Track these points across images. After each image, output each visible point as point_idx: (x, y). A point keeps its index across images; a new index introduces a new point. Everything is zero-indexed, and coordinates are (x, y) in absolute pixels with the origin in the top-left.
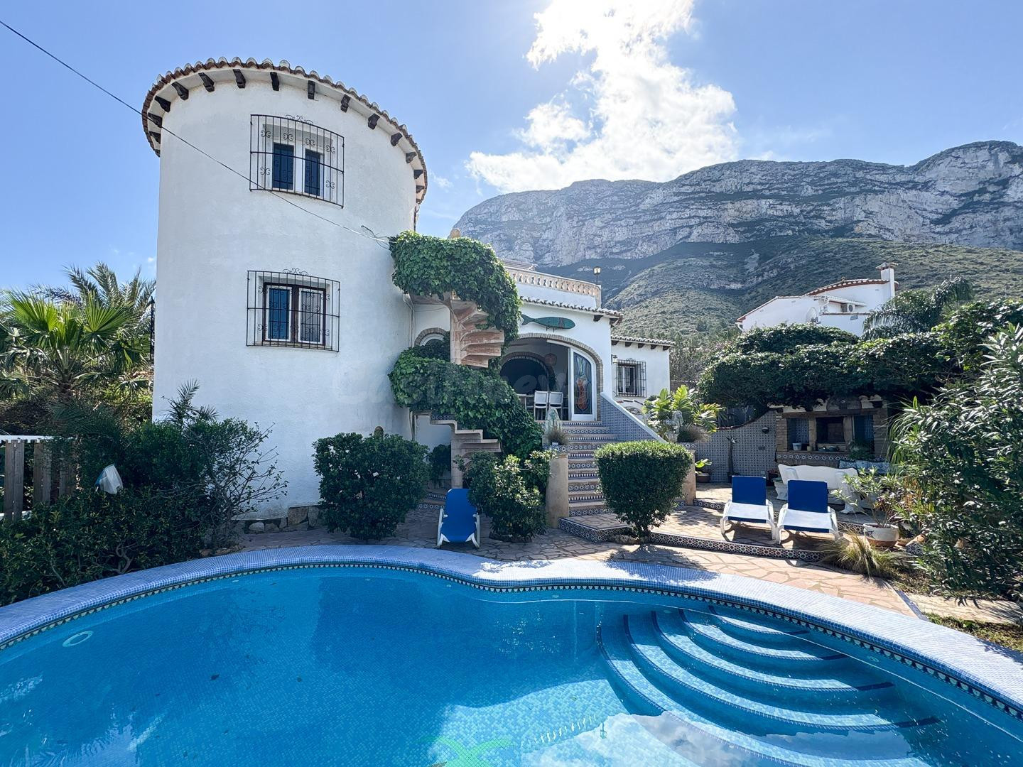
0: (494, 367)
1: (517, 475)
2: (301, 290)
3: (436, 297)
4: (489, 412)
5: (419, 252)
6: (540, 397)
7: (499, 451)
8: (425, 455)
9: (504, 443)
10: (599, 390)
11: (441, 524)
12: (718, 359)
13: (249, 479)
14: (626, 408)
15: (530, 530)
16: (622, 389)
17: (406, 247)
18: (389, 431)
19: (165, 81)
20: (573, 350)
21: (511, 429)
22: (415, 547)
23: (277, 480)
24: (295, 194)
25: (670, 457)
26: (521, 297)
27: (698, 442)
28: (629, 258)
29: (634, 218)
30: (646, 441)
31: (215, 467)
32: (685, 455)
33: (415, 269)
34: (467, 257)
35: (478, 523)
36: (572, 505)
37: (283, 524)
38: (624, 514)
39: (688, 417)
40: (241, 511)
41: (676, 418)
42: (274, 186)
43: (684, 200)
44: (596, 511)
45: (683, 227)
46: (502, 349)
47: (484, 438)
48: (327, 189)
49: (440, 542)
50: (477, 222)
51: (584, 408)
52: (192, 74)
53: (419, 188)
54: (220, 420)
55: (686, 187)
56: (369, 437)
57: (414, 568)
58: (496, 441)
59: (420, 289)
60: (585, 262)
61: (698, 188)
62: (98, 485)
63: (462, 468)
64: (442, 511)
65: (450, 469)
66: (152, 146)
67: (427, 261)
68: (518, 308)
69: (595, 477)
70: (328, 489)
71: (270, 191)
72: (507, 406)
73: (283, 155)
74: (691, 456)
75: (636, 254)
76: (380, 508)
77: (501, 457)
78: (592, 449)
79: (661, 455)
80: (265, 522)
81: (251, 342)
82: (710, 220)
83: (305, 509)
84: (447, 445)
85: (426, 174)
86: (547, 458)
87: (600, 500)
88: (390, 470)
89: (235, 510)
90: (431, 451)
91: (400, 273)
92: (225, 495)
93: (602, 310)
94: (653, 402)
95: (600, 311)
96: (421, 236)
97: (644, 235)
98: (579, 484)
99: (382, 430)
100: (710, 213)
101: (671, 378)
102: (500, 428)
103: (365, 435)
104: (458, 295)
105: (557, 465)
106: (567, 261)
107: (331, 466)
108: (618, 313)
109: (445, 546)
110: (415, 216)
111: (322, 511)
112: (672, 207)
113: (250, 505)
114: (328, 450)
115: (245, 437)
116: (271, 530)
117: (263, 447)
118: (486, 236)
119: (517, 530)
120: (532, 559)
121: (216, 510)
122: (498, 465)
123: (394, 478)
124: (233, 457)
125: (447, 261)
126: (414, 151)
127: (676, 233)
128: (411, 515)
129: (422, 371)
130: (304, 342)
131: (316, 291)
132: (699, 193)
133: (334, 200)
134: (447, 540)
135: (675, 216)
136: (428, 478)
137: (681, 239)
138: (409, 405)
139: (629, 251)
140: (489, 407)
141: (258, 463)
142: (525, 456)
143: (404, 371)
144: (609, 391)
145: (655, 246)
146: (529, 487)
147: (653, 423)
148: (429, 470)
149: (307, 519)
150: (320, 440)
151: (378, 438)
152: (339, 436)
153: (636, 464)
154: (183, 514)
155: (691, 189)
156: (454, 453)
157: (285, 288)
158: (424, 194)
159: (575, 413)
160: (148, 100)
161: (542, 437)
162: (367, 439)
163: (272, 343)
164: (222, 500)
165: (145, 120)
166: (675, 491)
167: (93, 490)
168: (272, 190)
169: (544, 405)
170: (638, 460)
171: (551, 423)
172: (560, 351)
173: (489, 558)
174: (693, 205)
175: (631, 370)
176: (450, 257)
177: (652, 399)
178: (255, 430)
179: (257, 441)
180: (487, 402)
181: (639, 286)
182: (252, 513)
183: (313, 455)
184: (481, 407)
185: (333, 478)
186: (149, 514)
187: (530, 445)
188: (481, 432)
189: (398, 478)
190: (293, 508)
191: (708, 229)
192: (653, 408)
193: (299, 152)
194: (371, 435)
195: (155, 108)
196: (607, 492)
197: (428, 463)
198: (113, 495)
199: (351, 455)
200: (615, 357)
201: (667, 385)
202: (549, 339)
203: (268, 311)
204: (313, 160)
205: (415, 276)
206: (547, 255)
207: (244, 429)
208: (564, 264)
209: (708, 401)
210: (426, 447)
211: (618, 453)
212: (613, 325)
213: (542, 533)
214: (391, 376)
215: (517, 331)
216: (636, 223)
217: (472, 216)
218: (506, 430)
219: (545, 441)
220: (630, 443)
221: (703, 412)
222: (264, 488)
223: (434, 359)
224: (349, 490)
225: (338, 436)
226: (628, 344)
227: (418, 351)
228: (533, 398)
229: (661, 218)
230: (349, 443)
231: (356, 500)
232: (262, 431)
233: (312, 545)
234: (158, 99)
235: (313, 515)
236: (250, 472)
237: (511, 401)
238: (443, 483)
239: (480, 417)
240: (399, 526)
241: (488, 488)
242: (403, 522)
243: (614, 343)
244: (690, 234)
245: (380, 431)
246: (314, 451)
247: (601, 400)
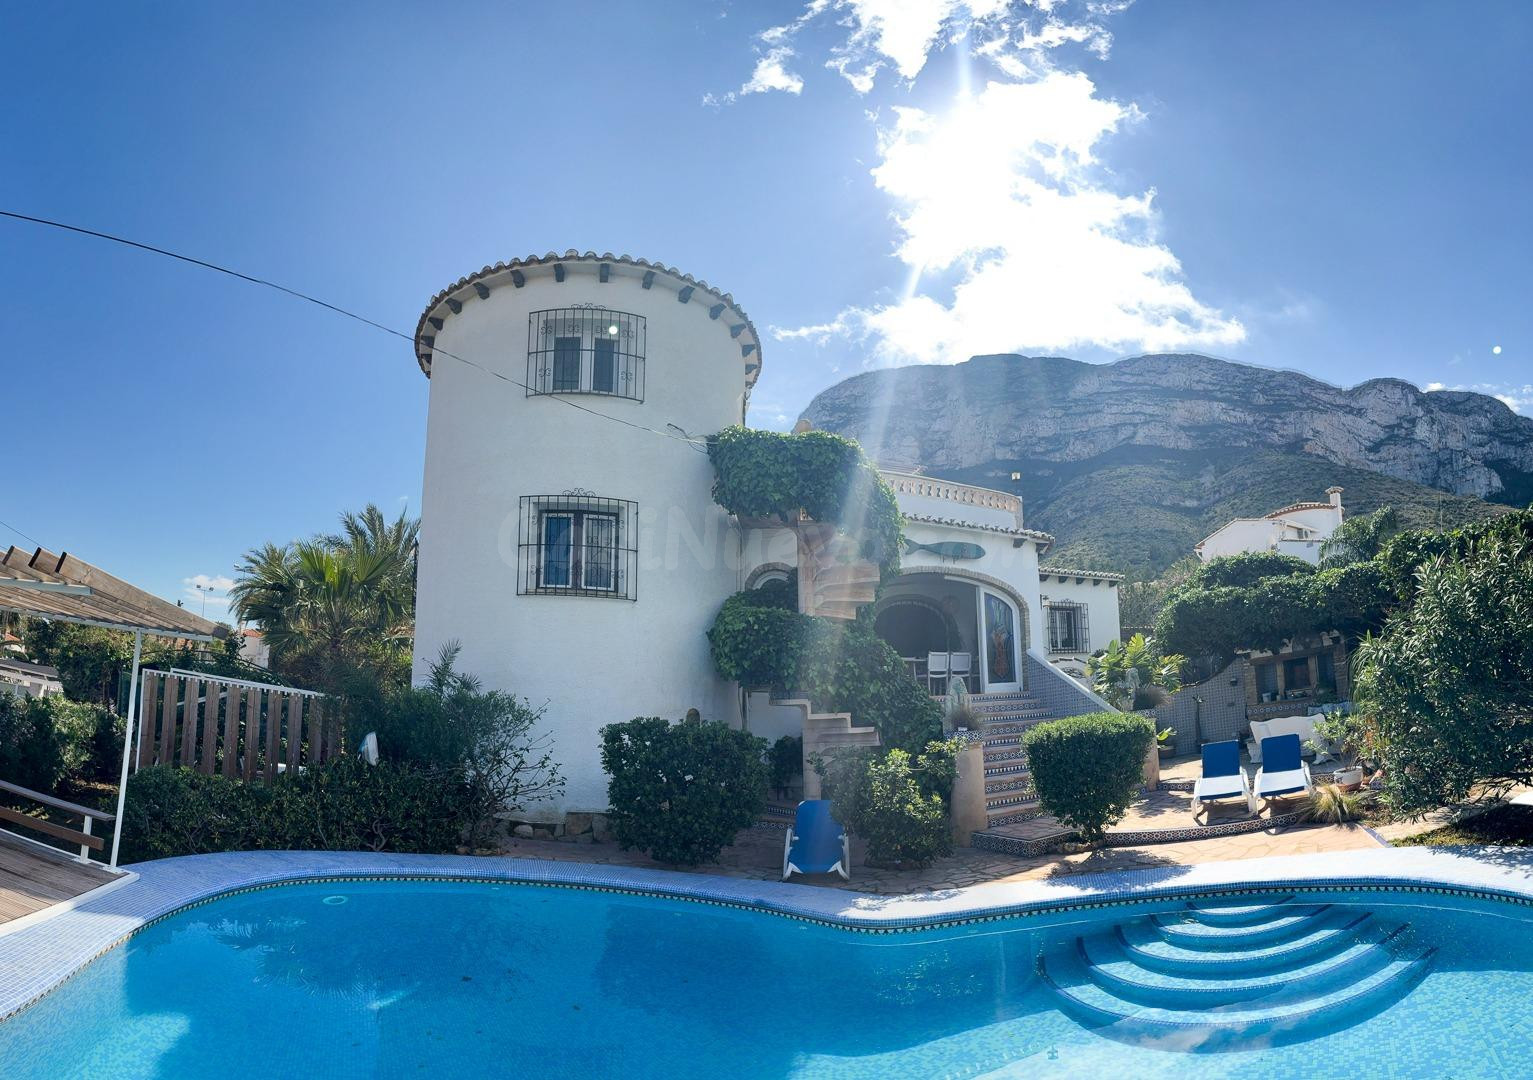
0: (864, 618)
1: (907, 777)
2: (585, 516)
3: (776, 517)
4: (860, 685)
5: (751, 455)
6: (936, 662)
7: (877, 743)
8: (764, 752)
9: (883, 732)
10: (1024, 647)
11: (788, 849)
12: (1177, 596)
13: (516, 770)
14: (1063, 669)
15: (929, 853)
16: (1056, 641)
17: (732, 448)
18: (708, 716)
19: (437, 301)
20: (983, 590)
21: (895, 710)
22: (750, 878)
23: (553, 774)
24: (581, 393)
25: (1126, 733)
26: (904, 514)
27: (1159, 707)
28: (1058, 460)
29: (1063, 408)
30: (1093, 714)
31: (477, 751)
32: (1145, 726)
33: (745, 479)
34: (822, 459)
35: (846, 848)
36: (991, 813)
37: (559, 831)
38: (1068, 816)
39: (1145, 676)
40: (505, 807)
41: (1130, 678)
42: (554, 388)
43: (1126, 391)
44: (1026, 818)
45: (1125, 424)
46: (877, 592)
47: (852, 726)
48: (622, 383)
49: (788, 873)
50: (834, 409)
51: (1002, 671)
52: (466, 287)
53: (749, 368)
54: (483, 692)
55: (1127, 376)
56: (679, 724)
57: (747, 905)
58: (872, 729)
59: (753, 506)
60: (994, 463)
61: (1141, 379)
62: (360, 752)
63: (819, 770)
64: (789, 831)
65: (800, 771)
66: (423, 369)
67: (763, 466)
68: (899, 530)
69: (1025, 770)
70: (617, 792)
71: (551, 394)
72: (887, 678)
73: (566, 350)
74: (1153, 727)
75: (1068, 455)
76: (697, 825)
77: (881, 753)
78: (1018, 731)
79: (1115, 730)
80: (534, 826)
81: (522, 590)
82: (1157, 419)
83: (588, 816)
84: (796, 737)
85: (759, 349)
86: (952, 751)
87: (1032, 800)
88: (710, 773)
89: (498, 806)
90: (772, 745)
91: (723, 486)
92: (488, 787)
93: (1024, 531)
94: (1100, 659)
95: (1022, 534)
96: (753, 430)
97: (1076, 431)
98: (1000, 783)
99: (698, 714)
100: (1156, 410)
101: (1122, 623)
102: (877, 709)
103: (674, 722)
104: (809, 514)
105: (966, 760)
106: (968, 460)
107: (624, 762)
108: (1047, 536)
109: (794, 878)
110: (744, 405)
111: (612, 821)
112: (1111, 398)
113: (517, 803)
114: (621, 740)
115: (513, 716)
116: (544, 837)
117: (535, 730)
118: (848, 428)
119: (906, 852)
120: (932, 890)
121: (477, 802)
122: (876, 764)
123: (717, 784)
124: (497, 741)
125: (793, 465)
126: (743, 322)
127: (1116, 431)
128: (742, 836)
129: (756, 627)
130: (589, 588)
131: (605, 517)
132: (1140, 384)
133: (631, 394)
134: (797, 870)
135: (1114, 409)
136: (769, 785)
137: (1124, 440)
138: (738, 677)
139: (1058, 450)
140: (859, 679)
141: (528, 750)
142: (918, 749)
143: (729, 627)
144: (1038, 647)
145: (1092, 446)
146: (926, 793)
147: (1100, 687)
148: (769, 775)
149: (591, 829)
150: (609, 726)
151: (691, 726)
152: (637, 721)
153: (1081, 747)
154: (440, 801)
155: (1133, 380)
156: (807, 750)
157: (565, 515)
158: (757, 375)
159: (990, 682)
160: (422, 323)
161: (943, 720)
162: (676, 727)
163: (548, 591)
164: (483, 791)
165: (417, 343)
166: (1134, 776)
167: (356, 757)
168: (553, 393)
169: (943, 673)
170: (1081, 740)
171: (955, 699)
172: (964, 591)
173: (864, 892)
174: (1136, 398)
175: (1069, 615)
176: (797, 460)
177: (1098, 654)
178: (524, 708)
179: (527, 722)
180: (857, 671)
181: (1073, 499)
182: (518, 813)
183: (600, 746)
184: (848, 680)
185: (626, 778)
186: (406, 794)
187: (924, 734)
188: (847, 716)
189: (723, 784)
190: (573, 814)
191: (1157, 431)
192: (1100, 667)
193: (588, 343)
194: (682, 720)
195: (428, 328)
196: (1042, 790)
197: (768, 763)
198: (373, 767)
199: (654, 749)
200: (1046, 598)
201: (1115, 633)
202: (948, 574)
203: (543, 547)
204: (605, 350)
205: (745, 489)
206: (939, 453)
207: (512, 705)
208: (964, 465)
209: (1168, 652)
210: (765, 740)
211: (1056, 734)
212: (1042, 552)
213: (947, 854)
214: (711, 635)
215: (899, 564)
216: (1067, 415)
217: (827, 401)
218: (886, 713)
219: (947, 726)
220: (1071, 720)
221: (1163, 667)
222: (536, 784)
223: (774, 608)
224: (651, 797)
225: (634, 722)
226: (1062, 579)
227: (750, 597)
228: (926, 663)
229: (1098, 411)
230: (649, 733)
231: (660, 811)
232: (534, 709)
233: (597, 863)
234: (431, 320)
235: (599, 825)
236: (518, 760)
237: (894, 669)
238: (790, 792)
239: (845, 693)
240: (725, 850)
241: (863, 799)
242: (730, 845)
243: (1043, 578)
244: (1135, 433)
245: (694, 715)
246: (602, 741)
247: (1028, 661)
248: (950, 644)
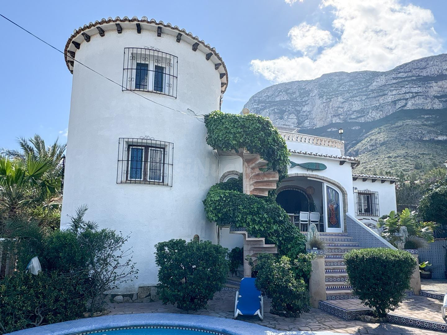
0: (271, 196)
1: (289, 269)
2: (150, 148)
3: (234, 151)
4: (269, 226)
5: (223, 124)
6: (303, 216)
7: (276, 252)
8: (227, 254)
9: (279, 247)
10: (345, 211)
11: (237, 302)
12: (432, 189)
13: (115, 267)
14: (365, 224)
15: (299, 309)
16: (361, 209)
17: (215, 121)
18: (203, 239)
19: (78, 33)
20: (325, 185)
21: (284, 237)
22: (219, 317)
23: (132, 268)
24: (148, 92)
25: (399, 260)
26: (290, 150)
27: (420, 249)
28: (363, 121)
29: (365, 95)
30: (381, 248)
31: (95, 259)
32: (411, 259)
33: (220, 134)
34: (254, 126)
35: (262, 302)
36: (328, 292)
37: (135, 297)
38: (367, 301)
39: (412, 232)
40: (109, 288)
41: (402, 231)
42: (136, 88)
43: (401, 82)
44: (346, 297)
45: (400, 100)
46: (277, 184)
47: (266, 244)
48: (167, 88)
49: (236, 315)
50: (260, 102)
51: (334, 223)
52: (93, 28)
53: (223, 84)
54: (99, 230)
55: (402, 74)
56: (190, 242)
57: (219, 332)
58: (274, 245)
59: (224, 146)
60: (332, 125)
61: (410, 74)
62: (28, 269)
63: (251, 264)
64: (237, 293)
65: (242, 264)
66: (69, 68)
67: (228, 129)
68: (287, 157)
70: (164, 276)
71: (134, 91)
72: (281, 222)
73: (142, 70)
74: (416, 259)
75: (368, 118)
76: (197, 290)
77: (278, 257)
78: (341, 252)
79: (393, 258)
80: (124, 296)
81: (119, 181)
82: (420, 94)
83: (148, 288)
84: (241, 247)
85: (227, 75)
86: (310, 259)
87: (348, 289)
88: (203, 264)
89: (106, 287)
90: (230, 251)
91: (211, 137)
92: (100, 277)
93: (345, 157)
94: (385, 220)
95: (344, 158)
96: (224, 113)
97: (373, 106)
98: (333, 277)
99: (199, 237)
100: (420, 90)
101: (398, 202)
102: (276, 237)
103: (188, 241)
104: (248, 150)
105: (317, 264)
106: (319, 124)
107: (166, 260)
108: (356, 159)
109: (240, 317)
110: (220, 101)
111: (159, 290)
112: (392, 87)
113: (115, 284)
114: (164, 250)
115: (114, 240)
116: (127, 301)
117: (124, 247)
118: (265, 110)
119: (289, 308)
120: (300, 330)
121: (94, 287)
122: (276, 262)
123: (206, 269)
124: (106, 254)
125: (241, 128)
126: (220, 62)
127: (395, 104)
128: (217, 295)
129: (224, 199)
130: (151, 180)
131: (159, 149)
132: (411, 77)
133: (171, 94)
134: (241, 313)
135: (394, 92)
136: (229, 270)
137: (400, 108)
138: (216, 221)
139: (363, 116)
140: (269, 223)
141: (121, 257)
142: (294, 256)
143: (213, 199)
144: (352, 212)
145: (381, 112)
146: (297, 277)
147: (385, 234)
148: (229, 265)
149: (150, 295)
150: (159, 243)
151: (196, 243)
152: (172, 241)
153: (374, 264)
154: (75, 289)
155: (405, 75)
156: (246, 254)
157: (140, 148)
158: (226, 88)
159: (329, 227)
160: (68, 43)
161: (306, 243)
162: (189, 243)
163: (132, 182)
164: (98, 280)
165: (66, 54)
166: (405, 285)
167: (25, 272)
168: (135, 90)
169: (306, 221)
170: (374, 260)
171: (311, 234)
172: (317, 185)
173: (270, 327)
174: (407, 85)
175: (368, 198)
176: (243, 126)
177: (384, 217)
178: (120, 236)
179: (121, 243)
180: (268, 219)
181: (371, 140)
182: (116, 290)
183: (155, 253)
184: (264, 223)
185: (166, 268)
186: (55, 288)
187: (297, 249)
188: (263, 239)
189: (209, 270)
190: (141, 287)
191: (419, 101)
192: (385, 224)
193: (151, 67)
194: (191, 240)
195: (72, 47)
196: (353, 284)
197: (228, 259)
198: (35, 276)
199: (179, 253)
200: (356, 189)
201: (394, 208)
202: (309, 177)
203: (130, 162)
204: (159, 71)
205: (221, 139)
206: (306, 121)
207: (113, 235)
208: (318, 127)
209: (427, 220)
210: (227, 249)
211: (361, 256)
212: (354, 167)
213: (307, 311)
214: (205, 202)
215: (287, 172)
216: (367, 98)
217: (256, 98)
218: (281, 239)
219: (308, 246)
220: (369, 249)
221: (423, 227)
222: (124, 274)
223: (232, 191)
224: (177, 277)
225: (170, 241)
226: (364, 180)
227: (222, 186)
228: (299, 217)
229: (384, 95)
230: (177, 246)
231: (181, 283)
232: (124, 237)
233: (152, 313)
234: (73, 42)
235: (154, 292)
236: (116, 263)
237: (284, 219)
238: (238, 274)
239: (263, 229)
240: (209, 302)
241: (269, 278)
242: (212, 299)
243: (355, 179)
244: (406, 104)
245: (197, 237)
246: (155, 250)
247: (346, 218)
248: (311, 208)
